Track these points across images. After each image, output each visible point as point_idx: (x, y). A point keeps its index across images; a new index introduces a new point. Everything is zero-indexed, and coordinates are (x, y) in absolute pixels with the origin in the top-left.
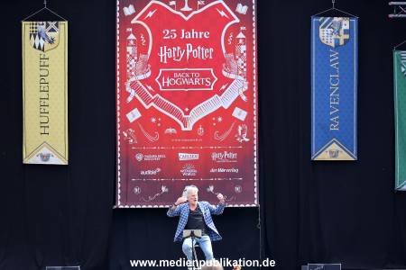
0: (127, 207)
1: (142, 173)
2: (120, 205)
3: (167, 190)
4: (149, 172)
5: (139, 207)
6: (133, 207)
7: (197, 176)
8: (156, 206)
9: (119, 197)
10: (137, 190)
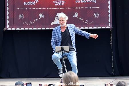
0: (14, 29)
1: (25, 3)
2: (8, 28)
3: (43, 16)
4: (30, 3)
5: (22, 29)
6: (18, 29)
7: (66, 5)
8: (35, 29)
9: (8, 22)
10: (21, 16)
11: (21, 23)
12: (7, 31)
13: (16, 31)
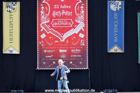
0: (41, 69)
1: (46, 57)
2: (38, 68)
3: (55, 63)
5: (45, 69)
6: (43, 69)
7: (66, 58)
8: (51, 69)
9: (38, 65)
10: (44, 63)
11: (44, 66)
12: (37, 70)
13: (42, 70)
